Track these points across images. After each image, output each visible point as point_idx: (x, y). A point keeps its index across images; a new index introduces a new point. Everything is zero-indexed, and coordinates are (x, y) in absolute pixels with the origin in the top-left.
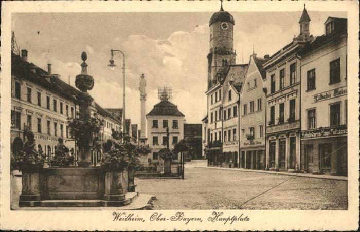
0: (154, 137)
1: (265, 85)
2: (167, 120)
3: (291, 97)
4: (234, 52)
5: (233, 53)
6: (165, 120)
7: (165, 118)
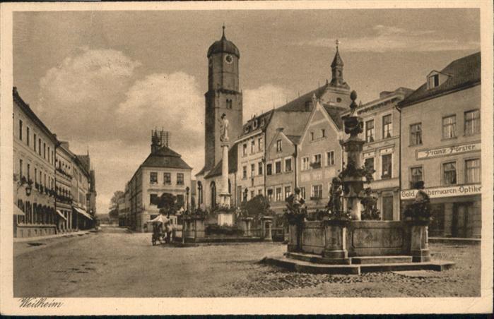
0: (151, 195)
1: (340, 137)
2: (170, 174)
3: (383, 152)
4: (240, 91)
5: (238, 93)
6: (167, 174)
7: (168, 170)
